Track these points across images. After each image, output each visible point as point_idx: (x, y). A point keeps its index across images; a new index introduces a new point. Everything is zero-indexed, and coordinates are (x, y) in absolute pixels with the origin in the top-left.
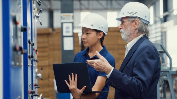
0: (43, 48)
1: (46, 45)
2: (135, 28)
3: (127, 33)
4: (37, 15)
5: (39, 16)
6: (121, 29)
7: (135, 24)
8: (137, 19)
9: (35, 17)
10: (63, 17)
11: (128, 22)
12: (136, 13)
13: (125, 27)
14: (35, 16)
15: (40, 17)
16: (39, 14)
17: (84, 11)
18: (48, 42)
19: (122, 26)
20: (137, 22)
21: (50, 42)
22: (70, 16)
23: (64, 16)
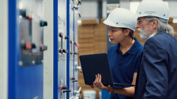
0: (89, 38)
1: (92, 36)
2: (154, 28)
3: (145, 33)
4: (76, 6)
5: (77, 7)
6: (138, 28)
7: (154, 23)
8: (155, 19)
9: (75, 9)
10: (109, 8)
11: (146, 21)
12: (154, 12)
13: (143, 27)
14: (74, 7)
15: (79, 8)
16: (78, 5)
17: (133, 2)
18: (94, 33)
19: (139, 25)
20: (156, 22)
21: (96, 33)
22: (116, 6)
23: (110, 6)
